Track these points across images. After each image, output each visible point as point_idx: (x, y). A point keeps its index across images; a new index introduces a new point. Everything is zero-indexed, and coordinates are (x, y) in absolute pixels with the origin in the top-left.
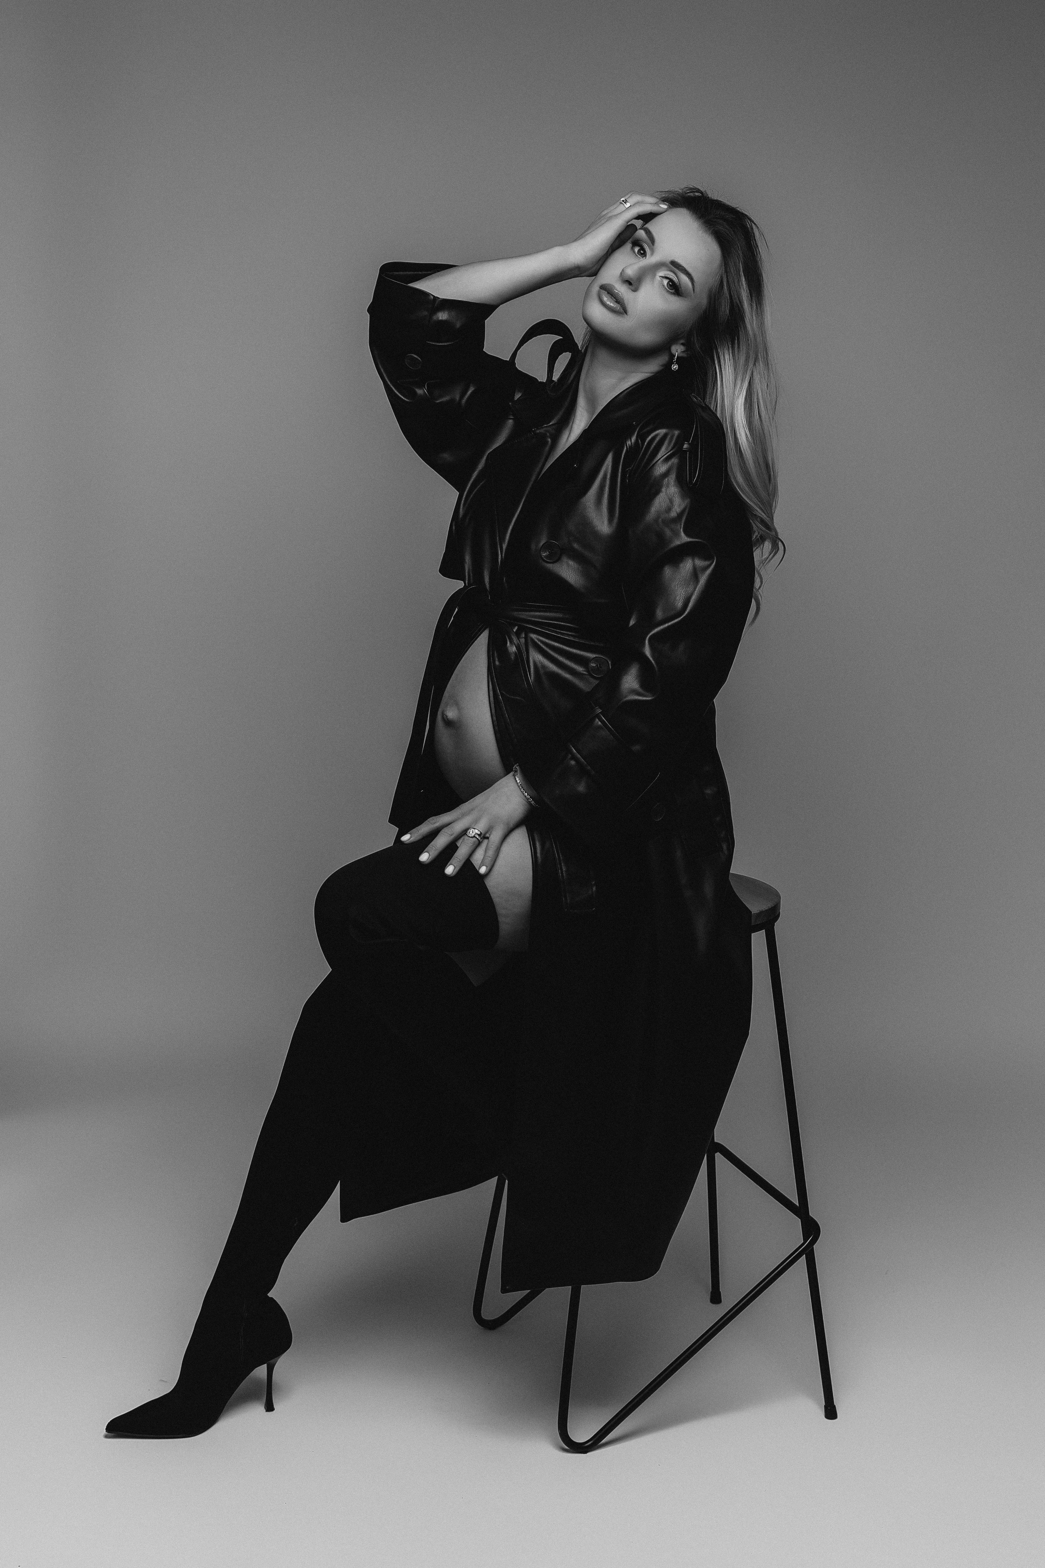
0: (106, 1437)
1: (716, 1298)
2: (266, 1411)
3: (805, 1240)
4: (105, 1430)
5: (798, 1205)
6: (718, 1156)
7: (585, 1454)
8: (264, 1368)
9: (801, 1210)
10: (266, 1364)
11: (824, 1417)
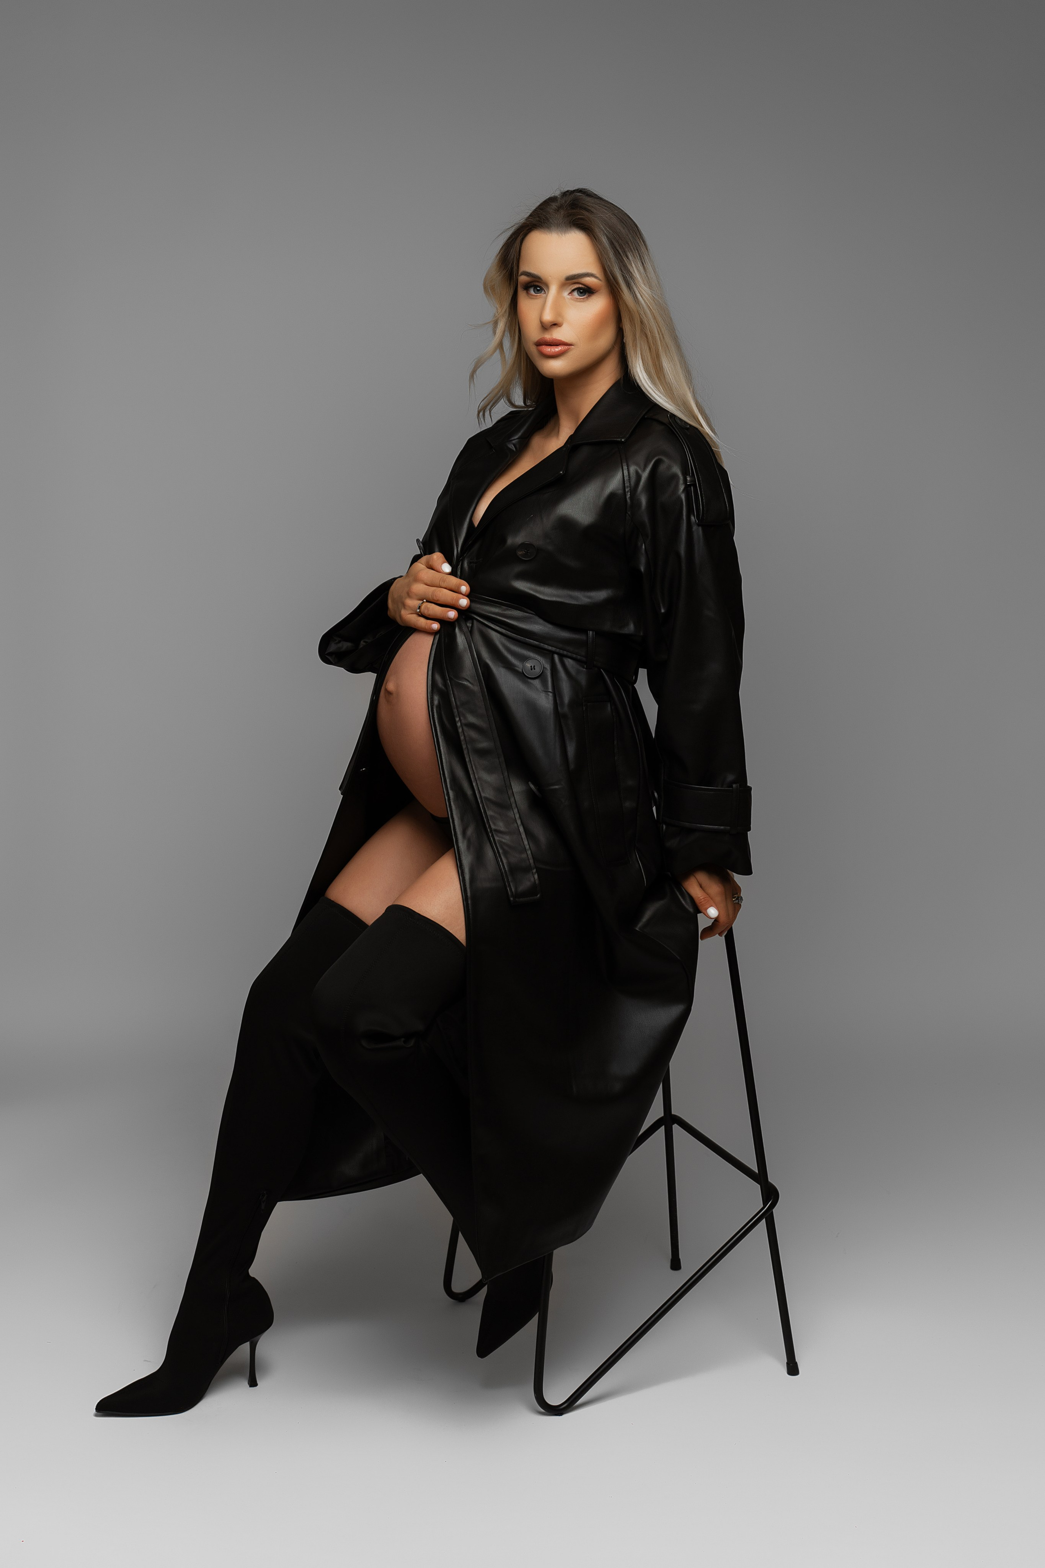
0: (96, 1415)
1: (676, 1264)
2: (250, 1387)
3: (765, 1205)
4: (95, 1410)
5: (757, 1172)
6: (676, 1127)
7: (561, 1417)
8: (247, 1345)
9: (760, 1177)
10: (249, 1342)
11: (786, 1373)
